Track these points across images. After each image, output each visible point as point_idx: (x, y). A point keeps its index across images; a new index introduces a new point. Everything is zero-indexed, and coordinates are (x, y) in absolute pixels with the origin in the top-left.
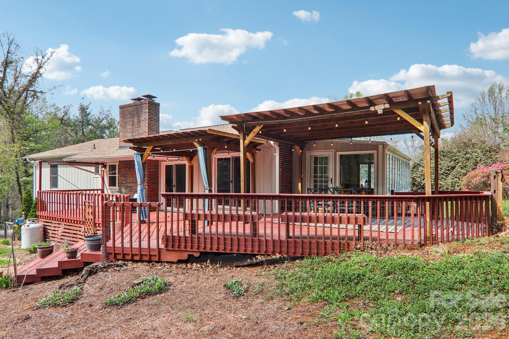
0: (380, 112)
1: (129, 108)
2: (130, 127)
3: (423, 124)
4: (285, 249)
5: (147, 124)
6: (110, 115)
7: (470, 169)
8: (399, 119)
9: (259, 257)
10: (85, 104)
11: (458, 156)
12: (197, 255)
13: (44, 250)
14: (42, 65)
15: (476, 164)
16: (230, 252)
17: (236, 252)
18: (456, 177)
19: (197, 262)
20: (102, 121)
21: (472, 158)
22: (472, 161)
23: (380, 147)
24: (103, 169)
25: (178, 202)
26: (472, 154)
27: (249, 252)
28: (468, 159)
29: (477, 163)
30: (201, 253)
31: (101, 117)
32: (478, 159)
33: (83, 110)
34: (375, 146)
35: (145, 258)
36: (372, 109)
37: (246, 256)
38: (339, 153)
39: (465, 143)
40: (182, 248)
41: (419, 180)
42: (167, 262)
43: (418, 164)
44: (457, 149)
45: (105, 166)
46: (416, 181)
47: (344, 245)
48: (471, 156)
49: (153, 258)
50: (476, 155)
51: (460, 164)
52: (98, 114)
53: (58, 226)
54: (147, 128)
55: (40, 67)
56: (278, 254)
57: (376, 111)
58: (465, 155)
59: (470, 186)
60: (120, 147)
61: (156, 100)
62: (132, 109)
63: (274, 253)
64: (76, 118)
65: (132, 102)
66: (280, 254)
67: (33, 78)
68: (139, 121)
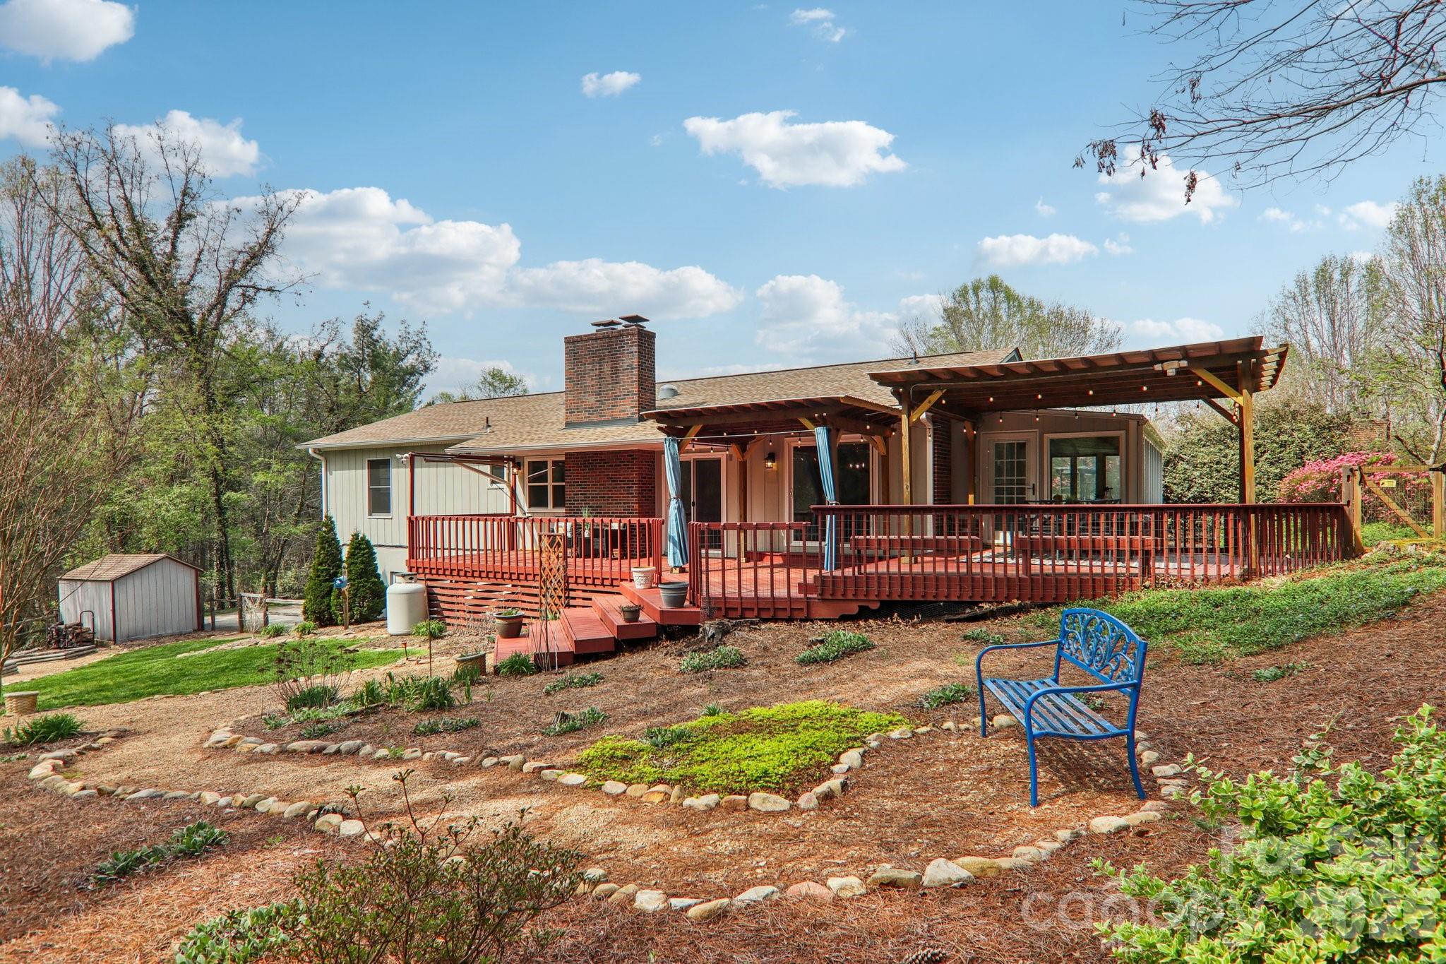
0: (1171, 373)
1: (590, 342)
2: (594, 382)
3: (1241, 394)
4: (1027, 591)
5: (635, 378)
6: (424, 343)
7: (1290, 466)
8: (1200, 383)
9: (986, 606)
10: (371, 316)
11: (1263, 438)
12: (875, 606)
13: (511, 621)
14: (275, 226)
15: (1301, 454)
16: (934, 599)
17: (944, 599)
18: (1259, 484)
19: (875, 619)
20: (406, 356)
21: (1293, 442)
22: (1293, 448)
23: (1133, 424)
24: (515, 470)
25: (842, 520)
26: (1292, 435)
27: (966, 599)
28: (1283, 445)
29: (1303, 453)
30: (882, 602)
31: (403, 347)
32: (1306, 445)
33: (365, 329)
34: (1123, 421)
35: (781, 615)
36: (1158, 367)
37: (962, 604)
38: (1048, 436)
39: (1277, 412)
40: (850, 596)
41: (1179, 491)
42: (821, 620)
43: (1176, 456)
44: (1259, 424)
45: (518, 465)
46: (1172, 492)
47: (1124, 582)
48: (1290, 439)
49: (797, 615)
50: (1300, 435)
51: (1266, 455)
52: (397, 340)
53: (466, 586)
54: (636, 385)
55: (272, 231)
56: (1015, 601)
57: (1164, 373)
58: (1278, 435)
59: (1295, 498)
60: (569, 425)
61: (648, 327)
62: (597, 344)
63: (1008, 599)
64: (347, 351)
65: (593, 330)
66: (1018, 599)
67: (252, 258)
68: (615, 371)
